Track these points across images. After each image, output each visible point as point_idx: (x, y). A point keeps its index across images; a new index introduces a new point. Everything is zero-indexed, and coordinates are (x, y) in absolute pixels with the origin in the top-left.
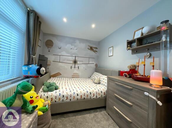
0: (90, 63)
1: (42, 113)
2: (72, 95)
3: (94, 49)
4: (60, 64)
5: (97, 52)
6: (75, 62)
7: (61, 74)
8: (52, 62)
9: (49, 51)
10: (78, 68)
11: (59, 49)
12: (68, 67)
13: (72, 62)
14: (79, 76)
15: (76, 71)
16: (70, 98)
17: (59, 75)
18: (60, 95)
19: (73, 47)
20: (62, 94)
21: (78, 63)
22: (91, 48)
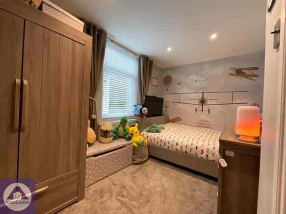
0: (234, 102)
1: (137, 146)
2: (170, 142)
3: (248, 72)
4: (180, 105)
5: (257, 76)
6: (203, 102)
7: (181, 120)
8: (171, 104)
9: (167, 90)
10: (208, 112)
11: (179, 84)
12: (190, 109)
13: (197, 102)
14: (210, 125)
15: (204, 117)
16: (168, 145)
17: (179, 121)
18: (158, 138)
19: (199, 77)
20: (160, 138)
21: (209, 102)
22: (239, 72)
